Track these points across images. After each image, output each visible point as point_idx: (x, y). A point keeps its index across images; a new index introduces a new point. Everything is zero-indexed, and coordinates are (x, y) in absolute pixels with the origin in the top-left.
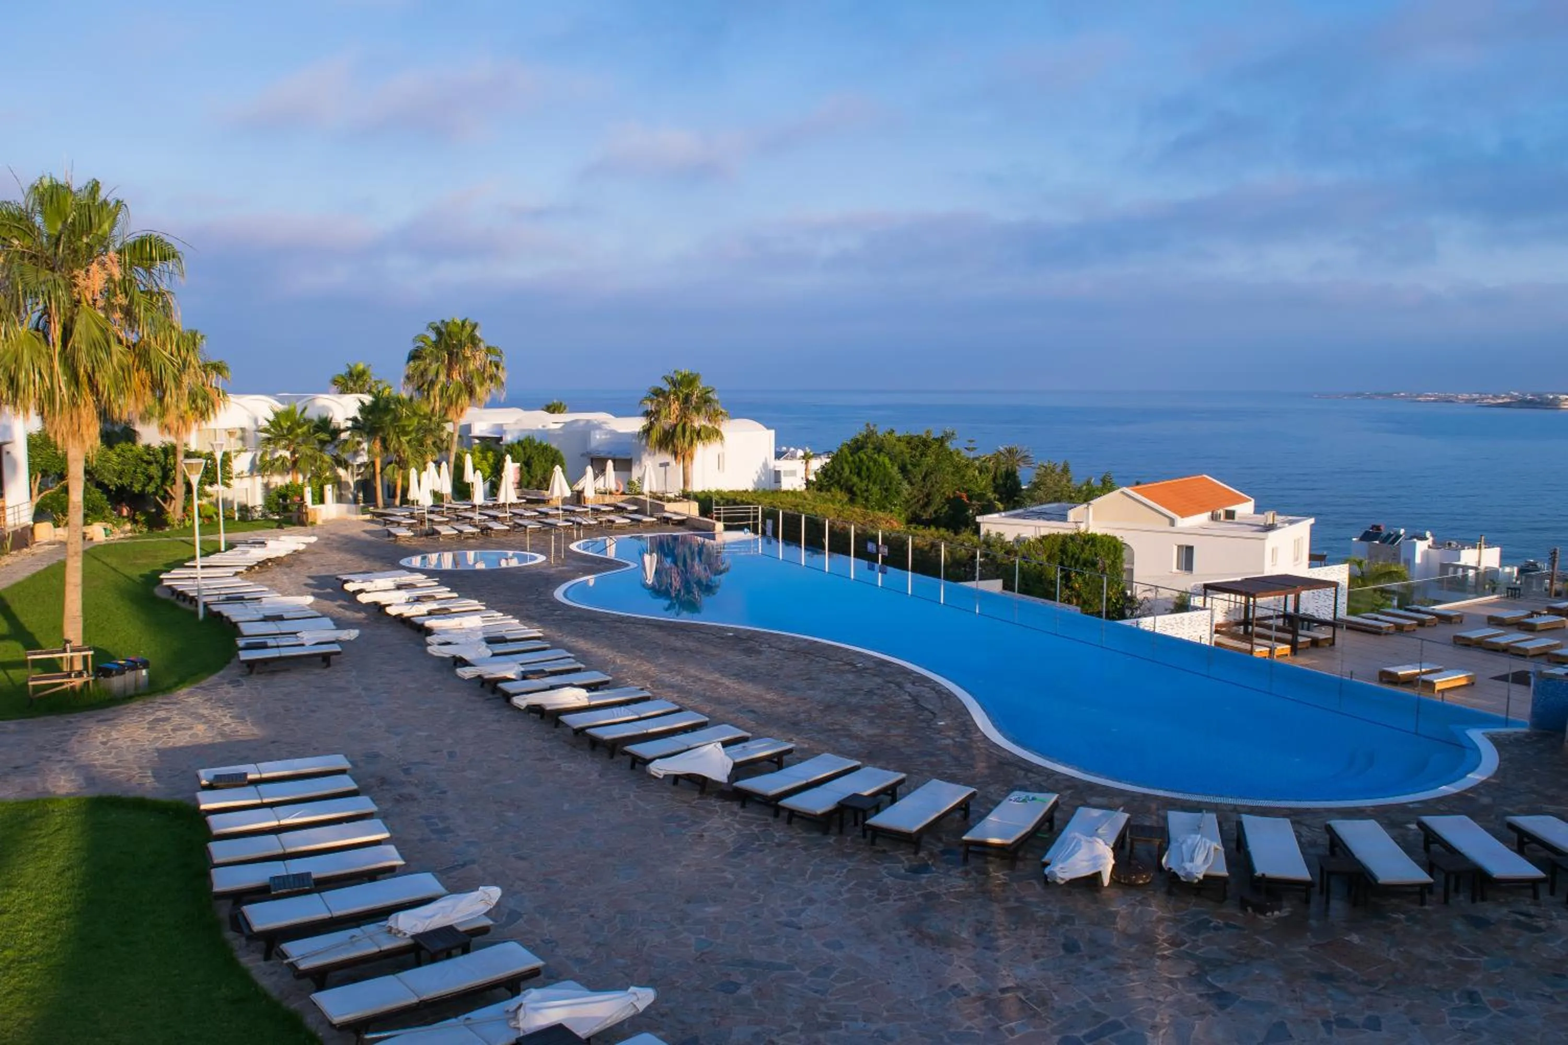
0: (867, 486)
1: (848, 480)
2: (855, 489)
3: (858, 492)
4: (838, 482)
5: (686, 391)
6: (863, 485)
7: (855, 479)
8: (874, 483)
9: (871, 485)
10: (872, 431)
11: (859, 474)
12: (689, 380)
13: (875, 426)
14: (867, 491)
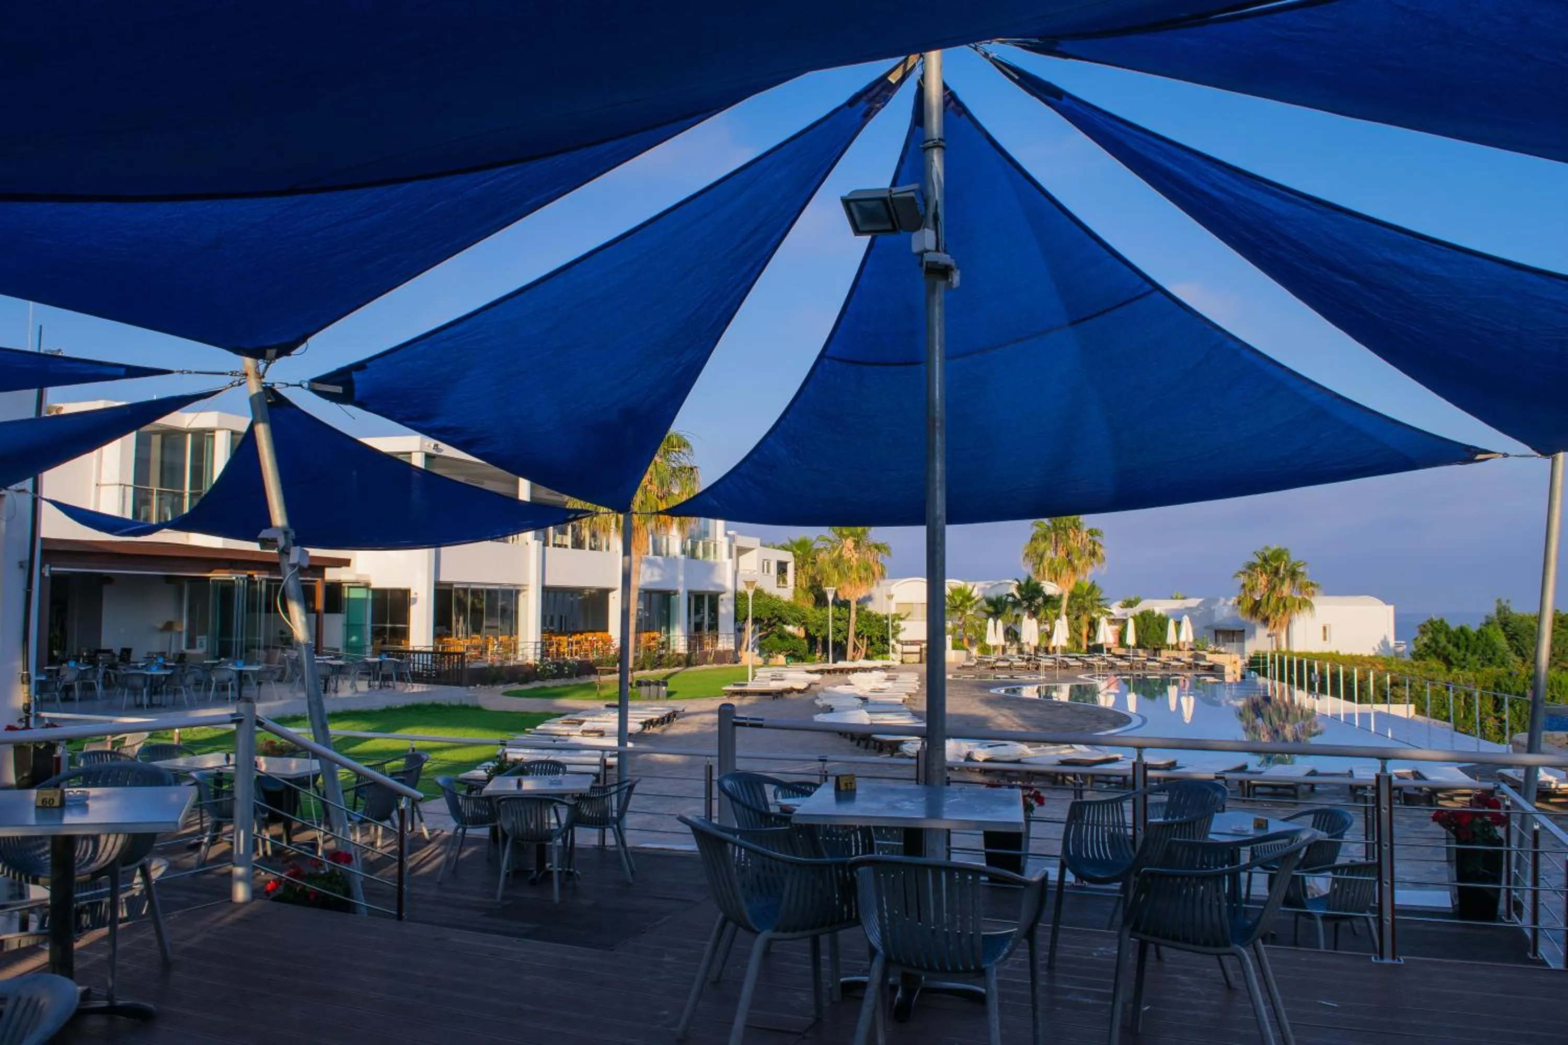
0: (1465, 655)
1: (1444, 648)
2: (1450, 657)
3: (1455, 662)
4: (1435, 652)
5: (1275, 564)
6: (1460, 655)
7: (1450, 648)
8: (1474, 653)
9: (1469, 655)
10: (1504, 607)
11: (1457, 645)
12: (1278, 555)
13: (1508, 601)
14: (1463, 660)
